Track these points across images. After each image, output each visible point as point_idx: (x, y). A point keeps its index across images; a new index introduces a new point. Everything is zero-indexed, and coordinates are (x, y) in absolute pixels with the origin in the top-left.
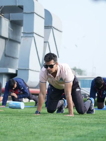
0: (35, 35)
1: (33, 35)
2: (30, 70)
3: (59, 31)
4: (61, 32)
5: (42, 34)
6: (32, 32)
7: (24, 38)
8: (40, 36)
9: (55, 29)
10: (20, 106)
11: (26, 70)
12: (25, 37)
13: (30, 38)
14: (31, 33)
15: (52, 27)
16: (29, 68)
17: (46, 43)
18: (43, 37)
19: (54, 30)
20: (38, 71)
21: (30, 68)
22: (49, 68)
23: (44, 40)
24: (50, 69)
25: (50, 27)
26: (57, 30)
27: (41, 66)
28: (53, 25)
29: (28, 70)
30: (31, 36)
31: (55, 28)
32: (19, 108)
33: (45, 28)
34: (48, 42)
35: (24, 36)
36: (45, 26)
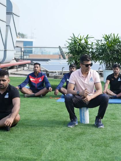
3: (17, 16)
4: (19, 16)
8: (3, 21)
9: (15, 15)
15: (12, 14)
17: (7, 27)
18: (5, 22)
20: (2, 50)
23: (6, 24)
28: (13, 12)
31: (15, 14)
33: (7, 14)
34: (9, 26)
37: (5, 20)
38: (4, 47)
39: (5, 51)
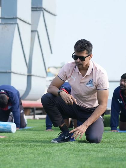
0: (18, 21)
1: (16, 21)
2: (13, 73)
3: (52, 14)
4: (54, 15)
5: (29, 19)
6: (15, 17)
7: (3, 26)
8: (25, 22)
9: (47, 11)
10: (10, 128)
11: (6, 72)
12: (5, 24)
13: (12, 26)
14: (13, 18)
15: (43, 9)
16: (11, 69)
17: (34, 33)
18: (30, 24)
19: (45, 13)
20: (24, 75)
21: (13, 70)
22: (78, 60)
23: (32, 28)
24: (80, 61)
25: (39, 8)
26: (49, 12)
27: (28, 66)
28: (44, 6)
29: (10, 73)
30: (14, 22)
31: (47, 9)
32: (8, 131)
33: (32, 10)
34: (36, 31)
35: (3, 23)
36: (32, 8)
37: (29, 20)
38: (28, 69)
39: (29, 76)
